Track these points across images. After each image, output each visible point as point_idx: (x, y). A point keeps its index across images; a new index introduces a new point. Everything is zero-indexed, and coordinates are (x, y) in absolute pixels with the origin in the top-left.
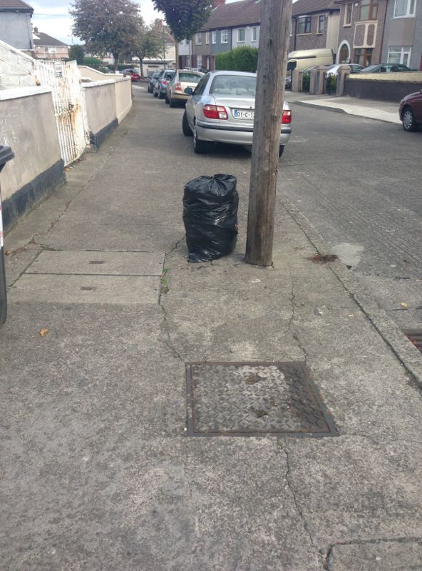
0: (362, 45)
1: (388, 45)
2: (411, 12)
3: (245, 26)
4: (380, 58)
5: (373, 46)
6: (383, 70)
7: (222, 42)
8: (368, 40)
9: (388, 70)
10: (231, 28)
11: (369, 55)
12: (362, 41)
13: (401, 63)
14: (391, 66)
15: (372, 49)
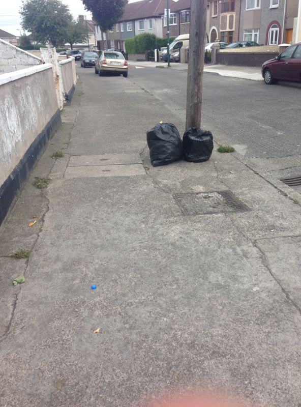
0: (226, 29)
1: (243, 28)
2: (258, 6)
3: (144, 18)
4: (239, 37)
5: (233, 29)
6: (241, 46)
7: (128, 30)
8: (229, 26)
9: (244, 46)
10: (134, 20)
11: (231, 36)
12: (226, 27)
13: (253, 40)
14: (246, 43)
15: (232, 32)
